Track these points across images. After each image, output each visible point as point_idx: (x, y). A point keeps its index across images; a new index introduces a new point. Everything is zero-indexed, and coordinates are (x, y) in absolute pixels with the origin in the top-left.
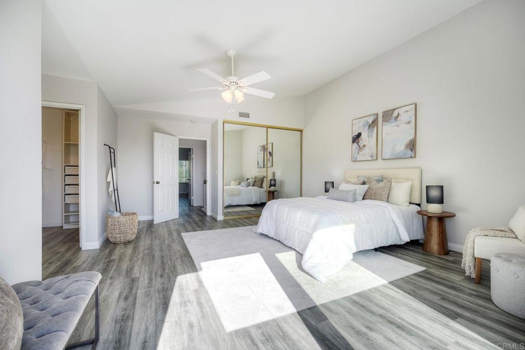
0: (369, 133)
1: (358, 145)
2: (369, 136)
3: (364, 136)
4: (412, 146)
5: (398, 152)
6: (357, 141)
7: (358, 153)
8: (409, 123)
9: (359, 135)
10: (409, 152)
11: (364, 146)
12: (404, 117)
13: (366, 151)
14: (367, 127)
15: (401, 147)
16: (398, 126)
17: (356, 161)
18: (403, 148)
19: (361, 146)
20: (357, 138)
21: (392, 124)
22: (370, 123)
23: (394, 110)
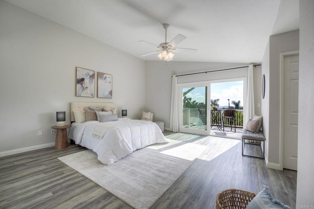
0: (90, 80)
1: (82, 86)
2: (90, 82)
3: (87, 81)
4: (111, 93)
5: (106, 95)
6: (81, 82)
7: (82, 91)
8: (110, 83)
9: (83, 80)
10: (110, 95)
11: (87, 88)
12: (108, 79)
13: (88, 91)
14: (89, 77)
15: (107, 93)
16: (106, 82)
17: (80, 96)
18: (108, 93)
19: (85, 87)
20: (80, 81)
21: (103, 81)
22: (91, 75)
23: (105, 74)
